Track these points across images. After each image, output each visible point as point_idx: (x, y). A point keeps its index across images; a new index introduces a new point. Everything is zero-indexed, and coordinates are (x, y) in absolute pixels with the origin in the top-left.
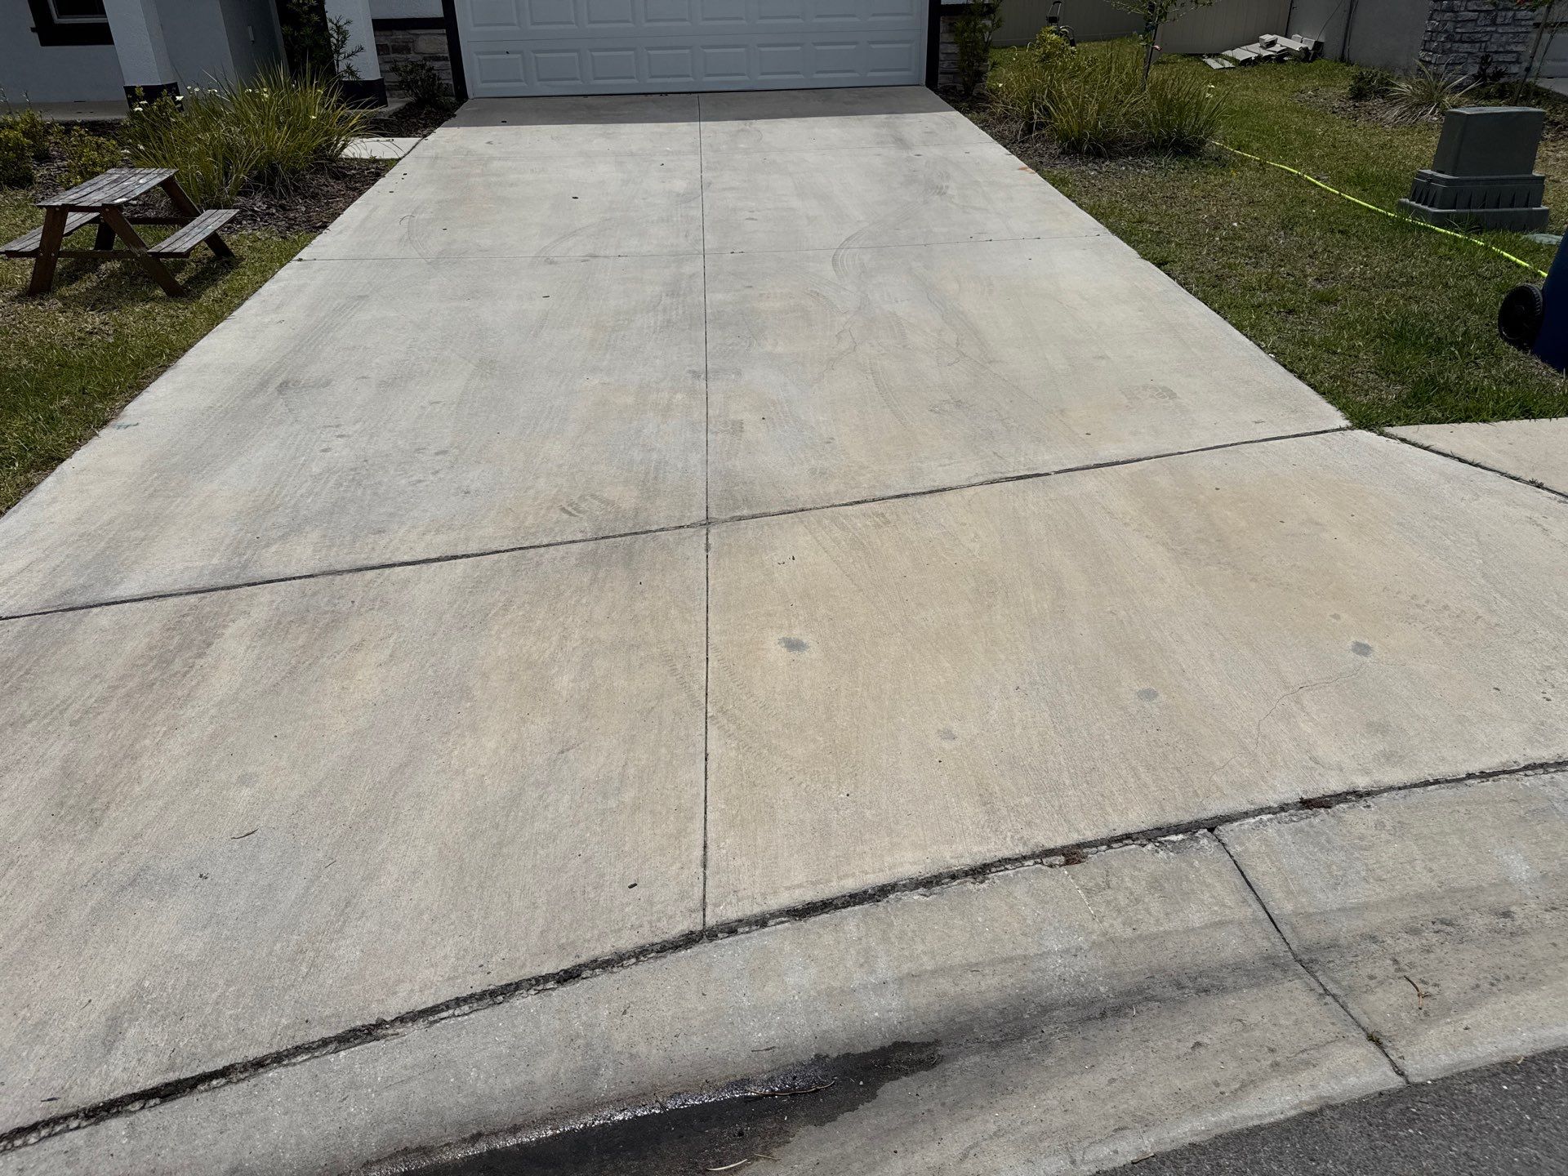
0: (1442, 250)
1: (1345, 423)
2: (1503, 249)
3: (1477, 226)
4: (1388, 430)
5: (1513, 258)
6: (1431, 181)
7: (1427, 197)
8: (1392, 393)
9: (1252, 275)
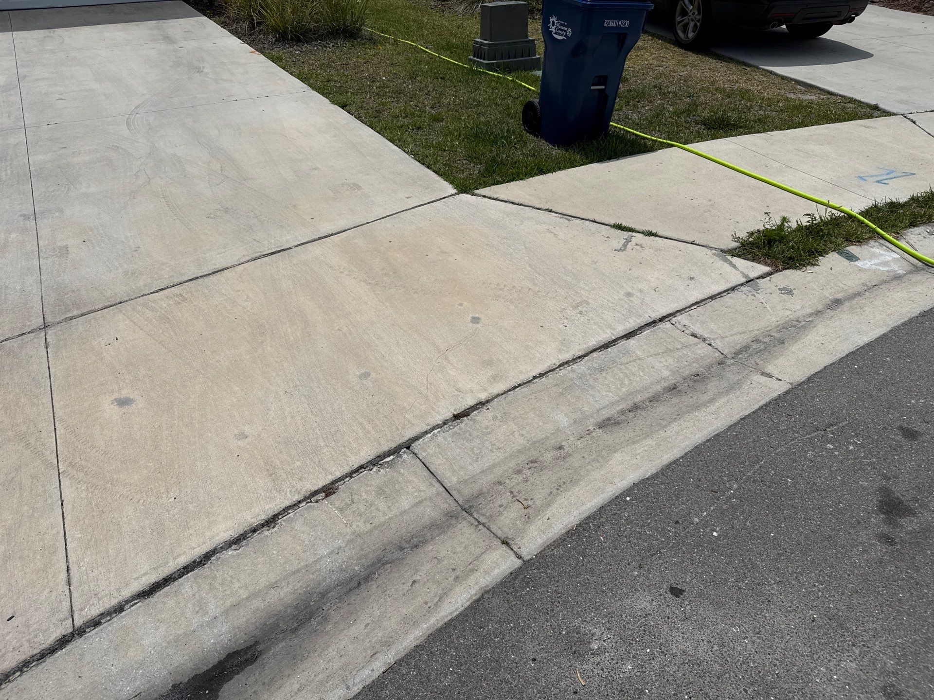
0: (493, 84)
1: (454, 191)
2: (521, 81)
3: (508, 69)
4: (477, 192)
5: (527, 86)
6: (481, 45)
7: (481, 55)
8: (475, 170)
9: (396, 108)
